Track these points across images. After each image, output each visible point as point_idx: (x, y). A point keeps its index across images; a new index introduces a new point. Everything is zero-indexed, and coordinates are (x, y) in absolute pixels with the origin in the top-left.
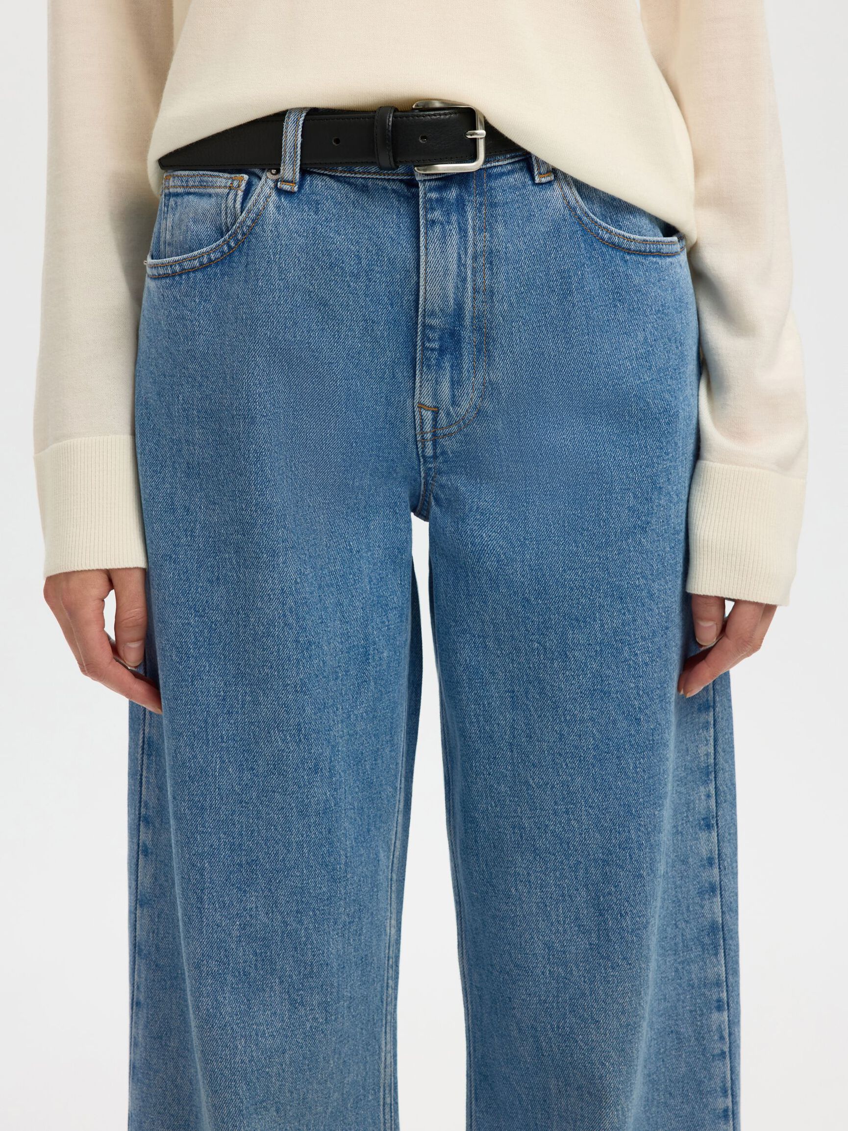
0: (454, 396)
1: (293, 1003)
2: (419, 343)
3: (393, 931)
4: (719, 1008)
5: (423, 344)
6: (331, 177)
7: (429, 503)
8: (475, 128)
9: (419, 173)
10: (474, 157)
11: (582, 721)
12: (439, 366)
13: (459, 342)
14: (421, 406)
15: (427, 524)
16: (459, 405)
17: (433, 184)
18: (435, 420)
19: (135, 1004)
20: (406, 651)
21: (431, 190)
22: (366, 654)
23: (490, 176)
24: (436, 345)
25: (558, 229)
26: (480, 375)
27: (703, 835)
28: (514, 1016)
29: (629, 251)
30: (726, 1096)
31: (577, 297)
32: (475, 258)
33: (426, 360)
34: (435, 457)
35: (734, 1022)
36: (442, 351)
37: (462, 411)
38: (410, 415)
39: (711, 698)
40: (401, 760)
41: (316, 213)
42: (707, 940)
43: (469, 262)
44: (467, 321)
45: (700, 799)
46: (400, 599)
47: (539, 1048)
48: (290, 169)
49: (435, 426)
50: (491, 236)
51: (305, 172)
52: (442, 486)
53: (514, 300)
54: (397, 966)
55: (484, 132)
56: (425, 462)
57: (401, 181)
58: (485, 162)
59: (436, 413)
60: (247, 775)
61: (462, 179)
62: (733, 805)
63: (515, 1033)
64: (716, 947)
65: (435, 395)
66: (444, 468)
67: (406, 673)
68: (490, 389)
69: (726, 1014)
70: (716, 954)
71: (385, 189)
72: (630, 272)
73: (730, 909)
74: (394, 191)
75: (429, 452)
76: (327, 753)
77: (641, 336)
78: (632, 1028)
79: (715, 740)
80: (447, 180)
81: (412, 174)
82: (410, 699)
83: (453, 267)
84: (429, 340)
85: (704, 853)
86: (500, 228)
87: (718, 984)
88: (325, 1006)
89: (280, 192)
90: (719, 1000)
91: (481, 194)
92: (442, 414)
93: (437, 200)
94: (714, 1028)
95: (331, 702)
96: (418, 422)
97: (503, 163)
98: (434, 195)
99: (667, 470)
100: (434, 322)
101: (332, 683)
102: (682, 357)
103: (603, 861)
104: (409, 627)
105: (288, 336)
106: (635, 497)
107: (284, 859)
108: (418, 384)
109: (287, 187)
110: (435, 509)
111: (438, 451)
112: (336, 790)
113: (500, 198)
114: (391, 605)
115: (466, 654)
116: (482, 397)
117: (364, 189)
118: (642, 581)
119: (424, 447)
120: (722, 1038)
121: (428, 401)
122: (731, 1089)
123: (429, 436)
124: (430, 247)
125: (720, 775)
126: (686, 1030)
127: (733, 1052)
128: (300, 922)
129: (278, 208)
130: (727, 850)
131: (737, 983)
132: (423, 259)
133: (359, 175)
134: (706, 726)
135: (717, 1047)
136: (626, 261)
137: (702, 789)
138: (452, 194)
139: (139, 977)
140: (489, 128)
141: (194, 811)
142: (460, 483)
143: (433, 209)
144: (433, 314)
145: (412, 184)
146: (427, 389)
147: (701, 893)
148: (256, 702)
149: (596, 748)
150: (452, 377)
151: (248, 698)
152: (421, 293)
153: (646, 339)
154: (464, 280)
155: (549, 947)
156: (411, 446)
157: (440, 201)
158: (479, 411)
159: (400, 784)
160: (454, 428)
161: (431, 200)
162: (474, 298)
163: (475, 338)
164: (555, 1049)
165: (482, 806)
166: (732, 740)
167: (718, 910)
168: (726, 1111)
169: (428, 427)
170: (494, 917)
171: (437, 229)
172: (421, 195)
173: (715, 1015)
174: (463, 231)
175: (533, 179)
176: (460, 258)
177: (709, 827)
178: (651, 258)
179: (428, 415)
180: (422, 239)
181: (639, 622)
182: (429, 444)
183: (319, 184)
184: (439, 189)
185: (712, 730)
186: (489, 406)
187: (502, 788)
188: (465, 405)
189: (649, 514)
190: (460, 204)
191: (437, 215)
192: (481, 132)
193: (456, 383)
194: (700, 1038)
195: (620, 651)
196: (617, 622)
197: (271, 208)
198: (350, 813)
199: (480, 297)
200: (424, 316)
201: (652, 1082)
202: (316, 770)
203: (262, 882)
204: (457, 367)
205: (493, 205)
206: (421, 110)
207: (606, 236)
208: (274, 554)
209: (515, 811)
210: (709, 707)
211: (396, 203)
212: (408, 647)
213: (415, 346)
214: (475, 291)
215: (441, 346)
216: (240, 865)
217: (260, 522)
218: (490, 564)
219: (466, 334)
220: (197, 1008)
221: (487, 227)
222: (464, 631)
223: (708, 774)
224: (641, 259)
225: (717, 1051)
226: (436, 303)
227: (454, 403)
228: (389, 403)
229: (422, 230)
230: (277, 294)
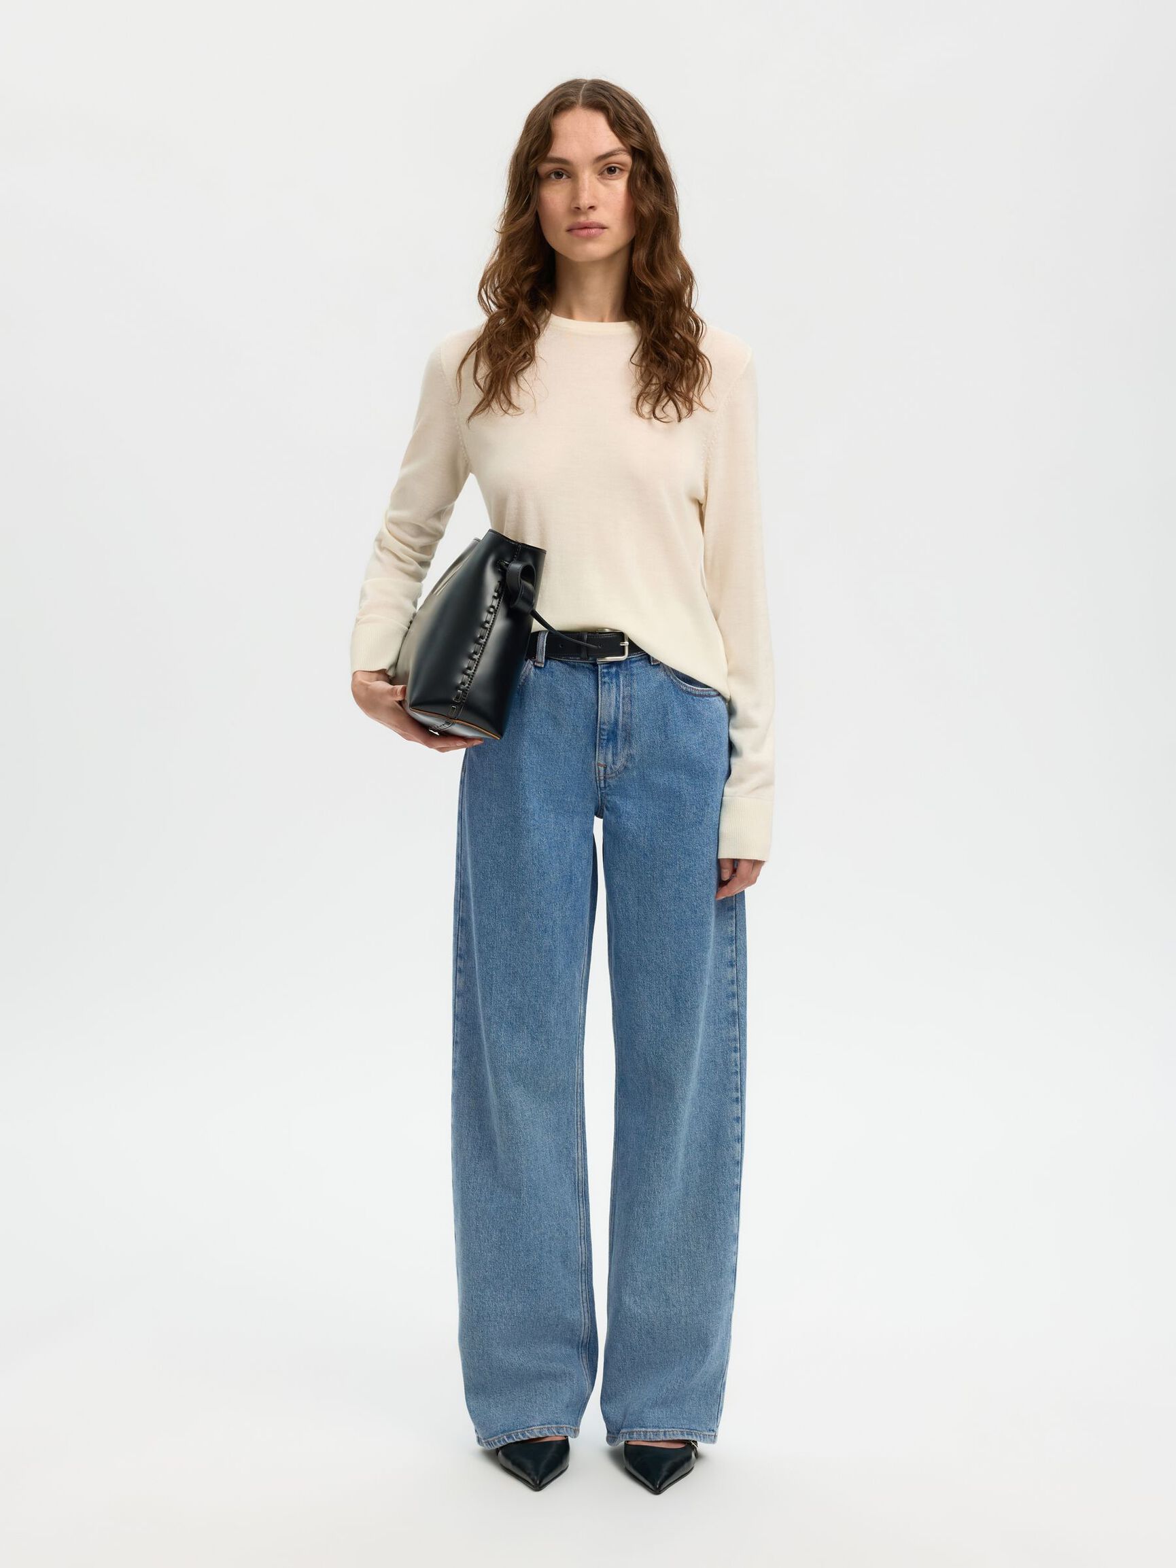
0: (614, 760)
1: (533, 1038)
2: (598, 736)
3: (582, 1011)
4: (735, 1051)
5: (600, 737)
6: (559, 661)
7: (603, 810)
8: (624, 641)
9: (599, 661)
10: (623, 654)
11: (670, 911)
12: (607, 746)
13: (616, 736)
14: (599, 764)
15: (602, 820)
16: (616, 765)
17: (605, 665)
18: (605, 770)
19: (455, 1043)
20: (590, 879)
21: (603, 669)
22: (571, 879)
23: (630, 662)
24: (605, 737)
25: (662, 685)
26: (626, 751)
27: (729, 970)
28: (635, 1049)
29: (695, 695)
30: (738, 1092)
31: (670, 716)
32: (623, 698)
33: (601, 744)
34: (605, 787)
35: (743, 1058)
36: (608, 740)
37: (617, 767)
38: (593, 768)
39: (734, 905)
40: (587, 931)
41: (552, 677)
42: (730, 1019)
43: (621, 700)
44: (620, 727)
45: (728, 952)
46: (587, 854)
47: (646, 1063)
48: (541, 657)
49: (605, 773)
50: (631, 689)
51: (547, 658)
52: (609, 801)
53: (641, 717)
54: (584, 1029)
55: (628, 643)
56: (601, 789)
57: (590, 663)
58: (628, 656)
59: (605, 768)
60: (514, 933)
61: (618, 663)
62: (745, 956)
63: (636, 1057)
64: (734, 1023)
65: (605, 760)
66: (609, 792)
67: (590, 890)
68: (630, 757)
69: (739, 1054)
70: (735, 1026)
71: (583, 667)
72: (695, 704)
73: (743, 1005)
74: (587, 668)
75: (602, 785)
76: (551, 924)
77: (700, 734)
78: (690, 1054)
79: (736, 925)
80: (611, 664)
81: (595, 660)
82: (591, 903)
83: (614, 703)
84: (602, 735)
85: (729, 977)
86: (635, 685)
87: (735, 1040)
88: (547, 1041)
89: (536, 667)
90: (735, 1047)
91: (627, 670)
92: (608, 769)
93: (606, 673)
94: (733, 1060)
95: (553, 901)
96: (597, 772)
97: (635, 656)
98: (605, 671)
99: (712, 796)
100: (605, 727)
101: (554, 892)
102: (720, 743)
103: (678, 976)
104: (591, 868)
105: (538, 732)
106: (697, 808)
107: (530, 972)
108: (597, 755)
109: (539, 665)
110: (606, 812)
111: (607, 785)
112: (555, 941)
113: (635, 671)
114: (583, 857)
115: (617, 880)
116: (627, 761)
117: (574, 667)
118: (699, 847)
119: (600, 783)
120: (736, 1065)
121: (602, 762)
122: (741, 1088)
123: (602, 778)
124: (603, 694)
125: (738, 941)
126: (719, 1060)
127: (742, 1071)
128: (537, 1001)
129: (535, 674)
130: (741, 977)
131: (745, 1040)
132: (600, 699)
133: (571, 660)
134: (731, 918)
135: (734, 1069)
136: (694, 700)
137: (729, 948)
138: (614, 670)
139: (457, 1030)
140: (630, 641)
141: (489, 949)
142: (617, 800)
143: (604, 677)
144: (604, 723)
145: (595, 665)
146: (601, 757)
147: (728, 997)
148: (518, 900)
149: (676, 924)
150: (613, 752)
151: (515, 898)
152: (599, 714)
153: (703, 736)
154: (619, 708)
155: (653, 1016)
156: (594, 782)
157: (608, 673)
158: (625, 767)
159: (586, 942)
160: (614, 775)
161: (604, 672)
162: (623, 716)
163: (624, 735)
164: (654, 1063)
165: (624, 951)
166: (745, 925)
167: (736, 1005)
168: (737, 1098)
169: (602, 774)
170: (627, 1003)
171: (607, 686)
172: (599, 670)
173: (733, 1054)
174: (618, 686)
175: (650, 663)
176: (617, 698)
177: (732, 965)
178: (706, 698)
179: (602, 769)
180: (600, 690)
181: (697, 866)
182: (602, 782)
183: (554, 665)
184: (607, 668)
185: (734, 921)
186: (630, 765)
187: (633, 942)
188: (619, 764)
189: (703, 816)
190: (617, 675)
191: (606, 679)
192: (627, 643)
193: (615, 755)
194: (725, 1064)
195: (688, 879)
196: (687, 866)
197: (532, 674)
198: (562, 953)
199: (626, 716)
200: (600, 725)
201: (702, 1082)
202: (545, 931)
203: (520, 982)
204: (615, 747)
205: (632, 675)
206: (600, 633)
207: (684, 688)
208: (529, 831)
209: (639, 953)
210: (733, 909)
211: (588, 673)
212: (590, 878)
213: (596, 737)
214: (624, 713)
215: (608, 738)
216: (510, 974)
217: (523, 817)
218: (630, 837)
219: (619, 732)
220: (488, 1038)
221: (629, 684)
222: (617, 869)
223: (732, 941)
224: (701, 699)
225: (734, 1071)
226: (606, 719)
227: (614, 763)
228: (584, 763)
229: (600, 686)
230: (534, 713)
